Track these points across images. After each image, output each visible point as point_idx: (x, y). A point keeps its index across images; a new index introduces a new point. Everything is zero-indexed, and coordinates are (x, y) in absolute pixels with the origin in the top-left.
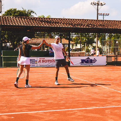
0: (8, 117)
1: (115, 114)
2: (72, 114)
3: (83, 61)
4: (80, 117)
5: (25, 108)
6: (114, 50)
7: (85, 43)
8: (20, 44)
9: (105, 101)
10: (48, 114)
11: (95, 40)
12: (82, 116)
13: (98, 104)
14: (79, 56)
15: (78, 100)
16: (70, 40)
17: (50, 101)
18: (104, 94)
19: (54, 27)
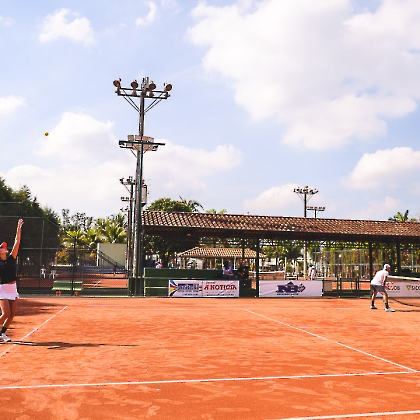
0: (150, 389)
1: (342, 390)
2: (263, 387)
3: (281, 288)
4: (278, 393)
5: (180, 373)
6: (336, 270)
7: (284, 256)
8: (174, 257)
9: (323, 363)
10: (221, 386)
11: (302, 251)
12: (281, 391)
13: (310, 368)
14: (275, 279)
15: (274, 361)
16: (258, 250)
17: (224, 361)
18: (320, 350)
19: (237, 230)
